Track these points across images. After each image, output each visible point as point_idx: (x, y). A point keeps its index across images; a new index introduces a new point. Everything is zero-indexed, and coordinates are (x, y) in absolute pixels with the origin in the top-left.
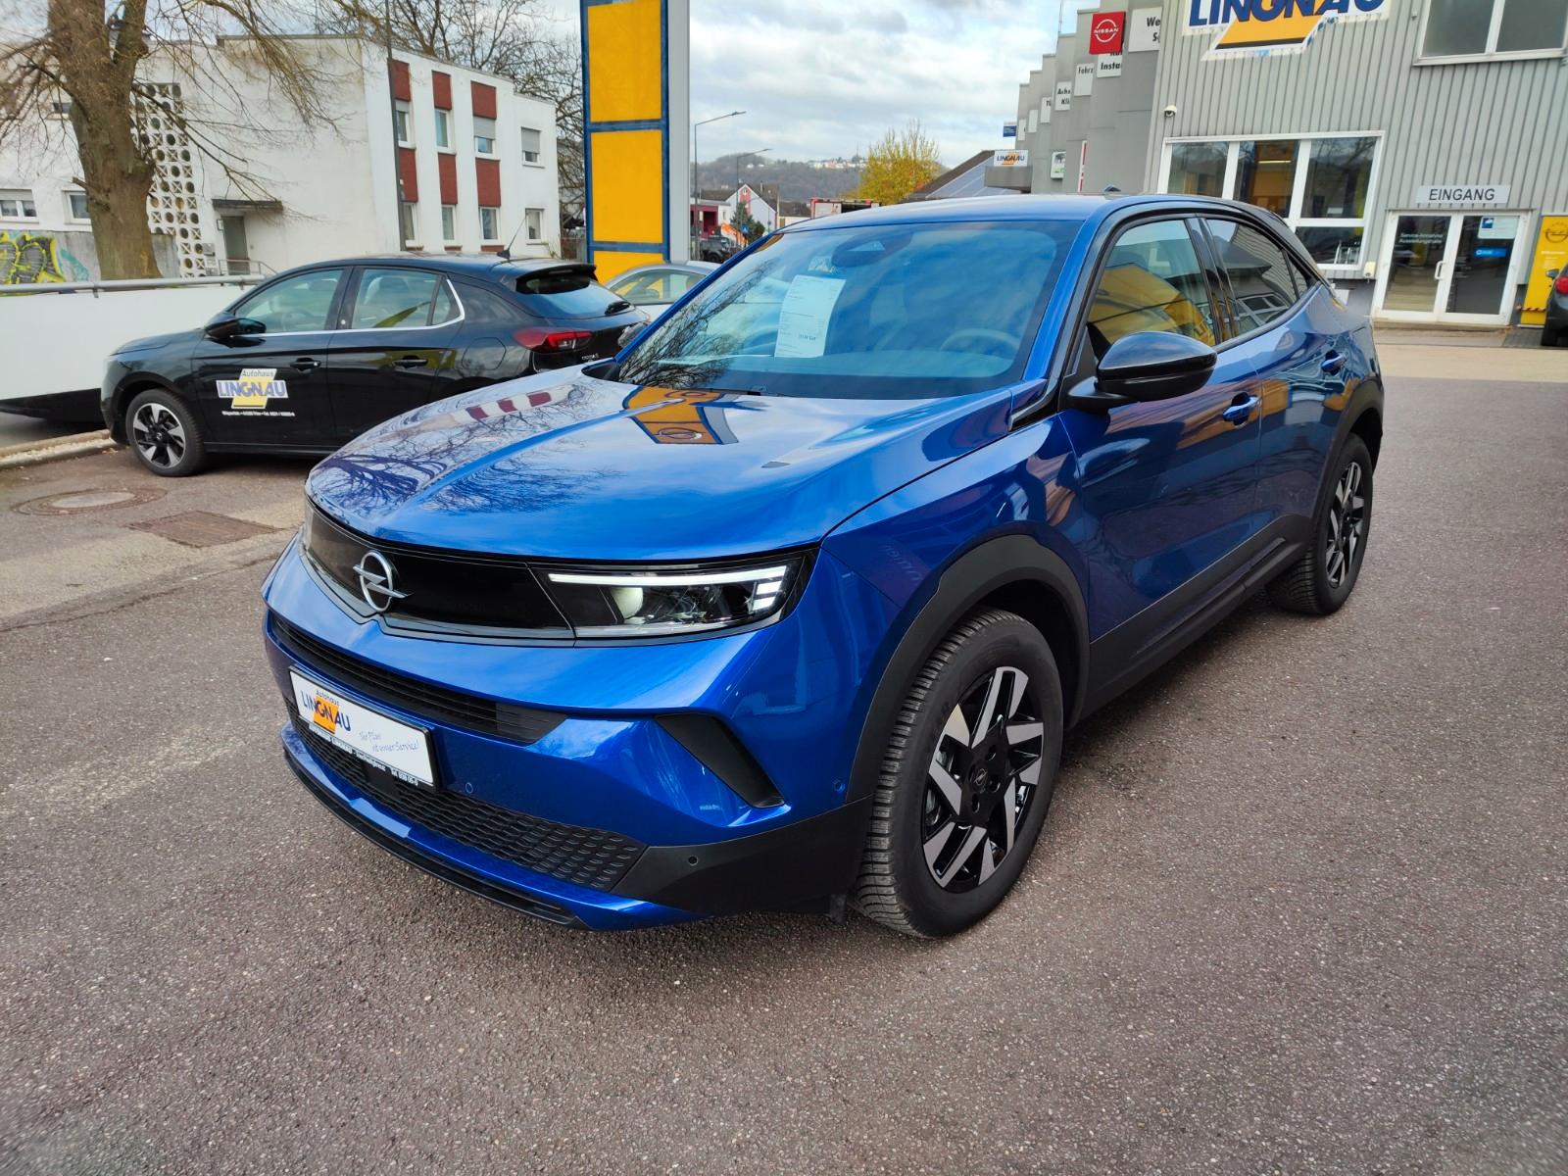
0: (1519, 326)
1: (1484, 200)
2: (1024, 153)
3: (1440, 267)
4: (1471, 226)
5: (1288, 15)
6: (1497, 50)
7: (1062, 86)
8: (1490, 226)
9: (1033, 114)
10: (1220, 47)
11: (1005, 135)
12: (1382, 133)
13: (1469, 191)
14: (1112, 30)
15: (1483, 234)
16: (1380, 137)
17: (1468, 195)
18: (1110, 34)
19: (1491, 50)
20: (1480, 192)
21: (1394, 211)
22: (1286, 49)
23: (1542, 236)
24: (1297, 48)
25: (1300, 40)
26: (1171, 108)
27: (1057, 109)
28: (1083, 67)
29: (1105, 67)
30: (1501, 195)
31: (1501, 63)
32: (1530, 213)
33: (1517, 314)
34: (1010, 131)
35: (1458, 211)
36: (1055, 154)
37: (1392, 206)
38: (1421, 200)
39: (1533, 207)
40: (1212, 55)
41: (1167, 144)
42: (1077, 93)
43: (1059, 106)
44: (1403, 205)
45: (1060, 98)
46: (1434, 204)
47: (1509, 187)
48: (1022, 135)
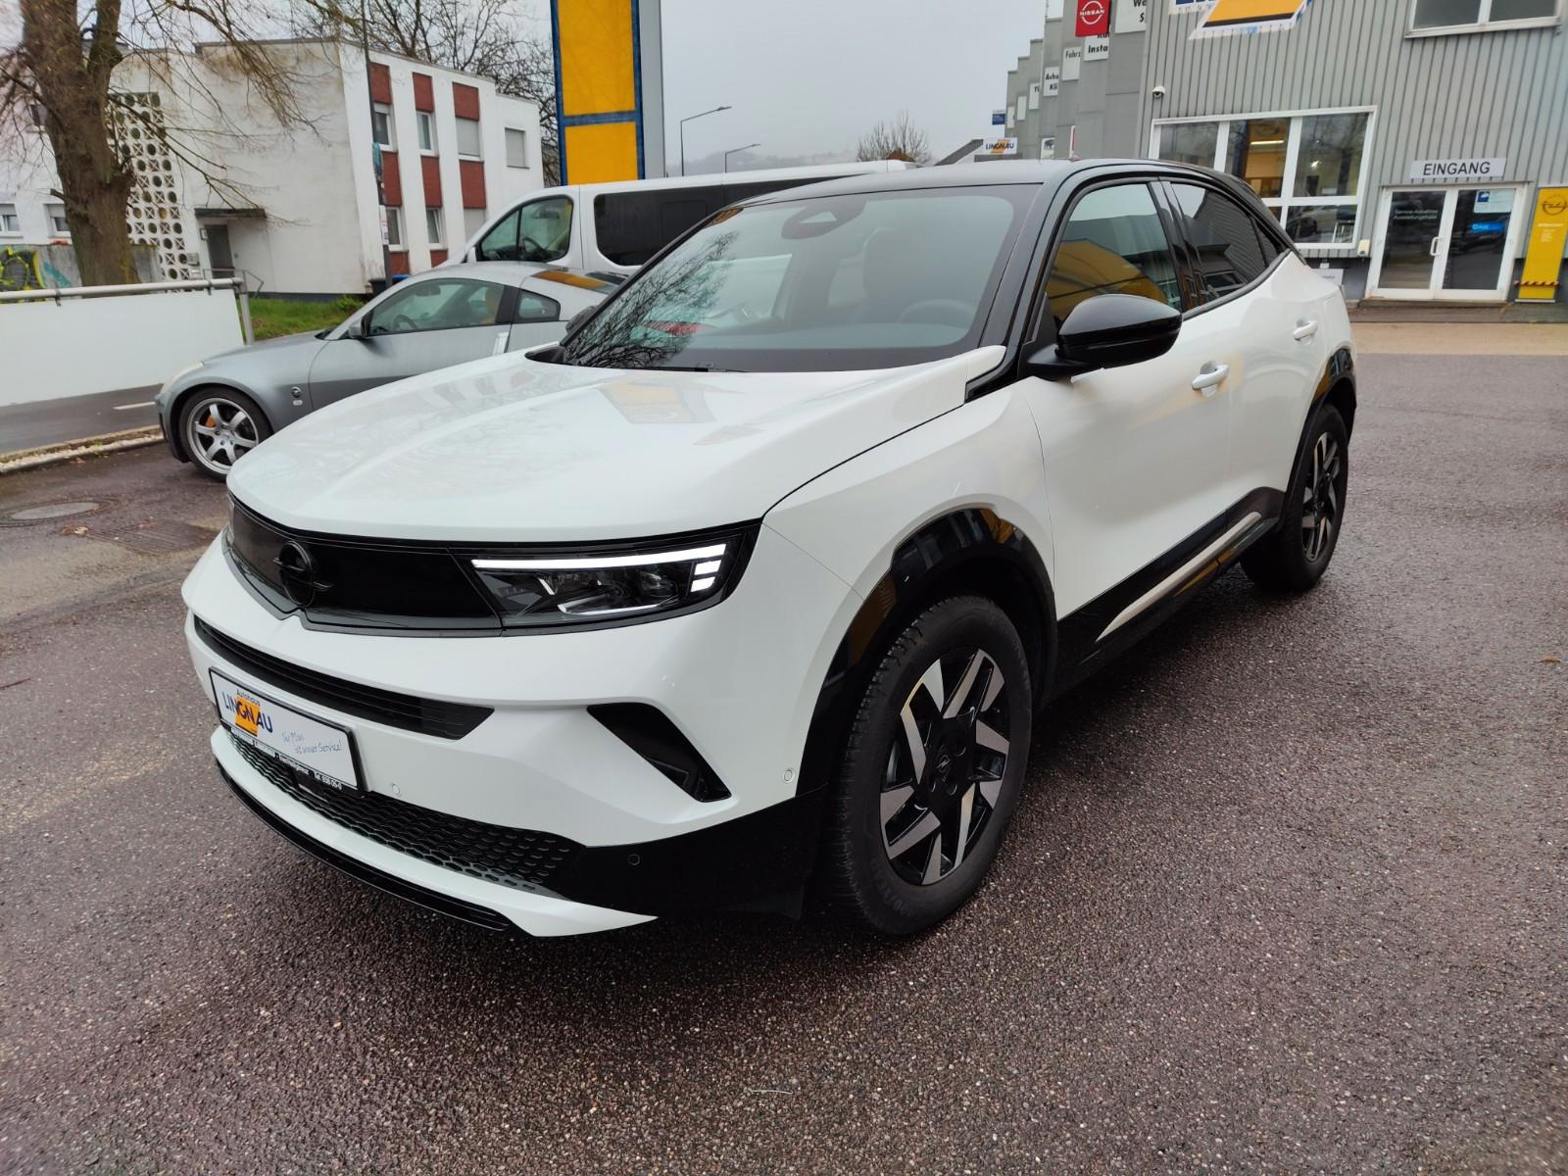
0: (1517, 300)
1: (1479, 174)
2: (1014, 141)
3: (1436, 243)
4: (1466, 201)
6: (1490, 20)
7: (1050, 71)
8: (1486, 200)
9: (1022, 101)
10: (1208, 25)
11: (994, 123)
12: (1374, 108)
13: (1464, 164)
14: (1098, 12)
15: (1479, 208)
16: (1372, 113)
17: (1463, 169)
18: (1096, 16)
19: (1484, 21)
20: (1475, 166)
21: (1388, 187)
22: (1275, 25)
23: (1539, 208)
24: (1286, 24)
25: (1288, 16)
26: (1158, 89)
27: (1045, 94)
28: (1070, 51)
29: (1092, 50)
30: (1497, 168)
31: (1494, 33)
32: (1526, 185)
33: (1515, 289)
34: (1000, 119)
35: (1453, 185)
36: (1044, 140)
37: (1386, 182)
38: (1416, 175)
39: (1529, 179)
40: (1200, 33)
41: (1156, 126)
42: (1064, 78)
43: (1048, 92)
44: (1396, 181)
45: (1048, 83)
46: (1429, 179)
47: (1504, 160)
48: (1010, 123)
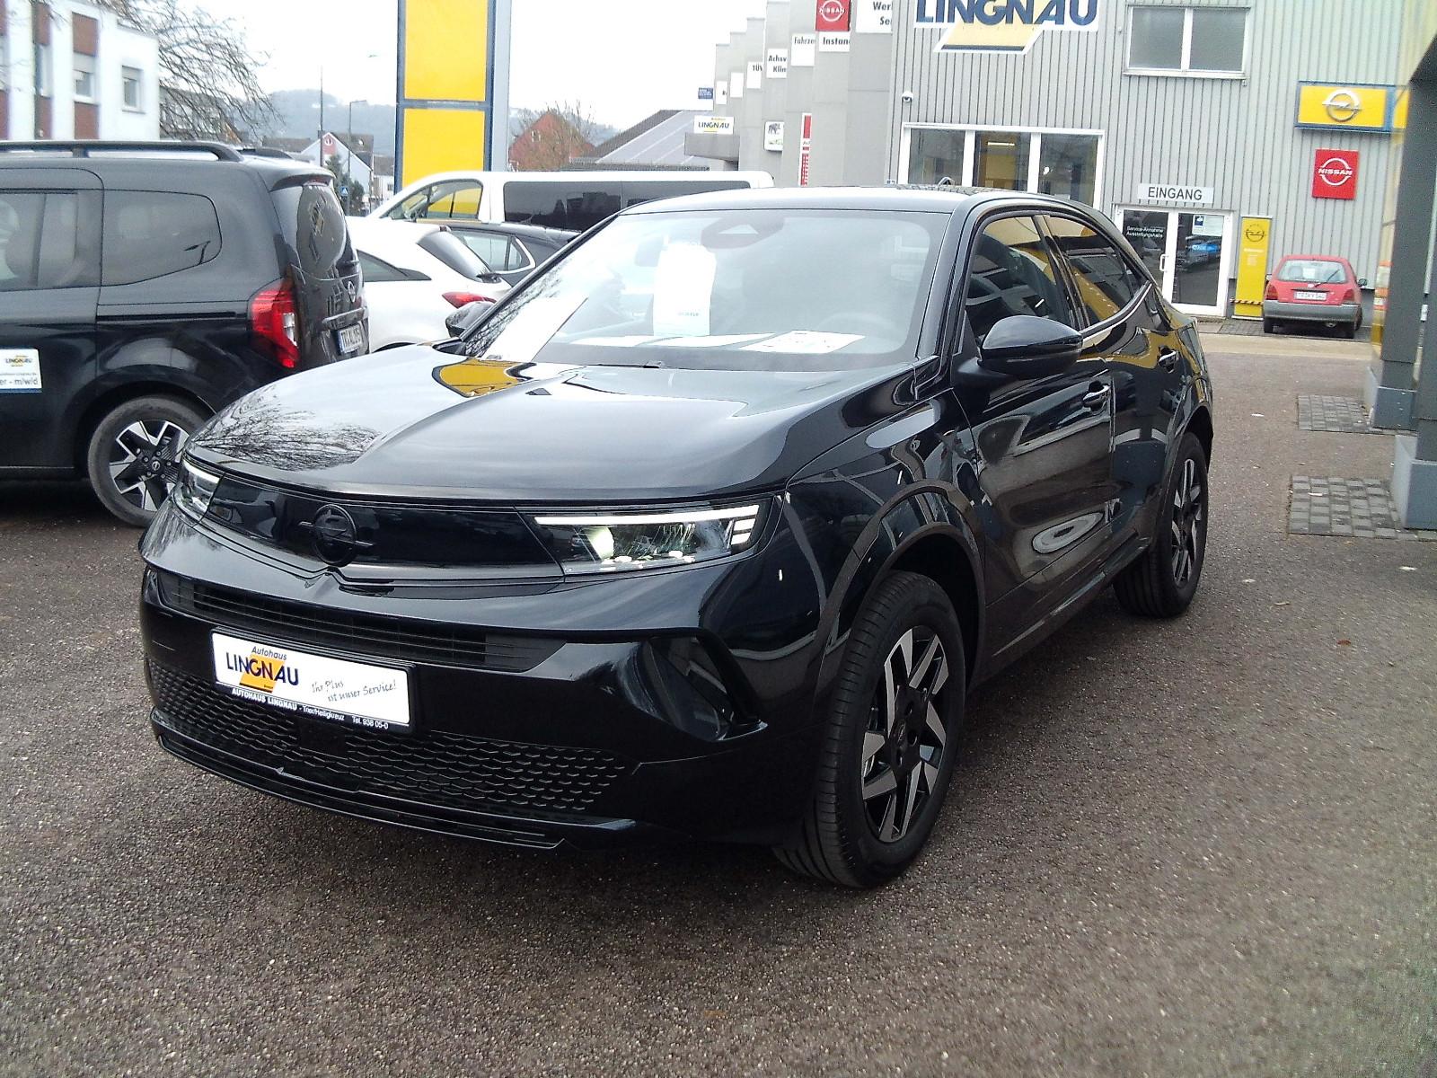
0: (1233, 317)
1: (1193, 200)
2: (729, 120)
3: (1164, 260)
4: (1186, 222)
5: (1010, 20)
6: (1190, 68)
7: (773, 52)
8: (1201, 224)
9: (737, 78)
10: (947, 47)
11: (700, 97)
12: (1102, 132)
13: (1181, 190)
14: (837, 11)
15: (1197, 231)
16: (1102, 136)
17: (1180, 194)
18: (836, 14)
19: (1185, 68)
20: (1190, 192)
21: (1120, 205)
24: (1020, 55)
25: (1021, 48)
26: (907, 94)
27: (768, 76)
28: (799, 37)
29: (826, 41)
30: (1207, 196)
31: (1194, 79)
32: (1232, 214)
33: (1231, 305)
34: (707, 94)
35: (1174, 208)
36: (768, 124)
37: (1117, 201)
38: (1142, 197)
39: (1233, 208)
40: (942, 53)
41: (906, 128)
42: (794, 63)
43: (771, 74)
44: (1126, 200)
45: (771, 65)
46: (1153, 200)
47: (1212, 189)
48: (721, 99)
